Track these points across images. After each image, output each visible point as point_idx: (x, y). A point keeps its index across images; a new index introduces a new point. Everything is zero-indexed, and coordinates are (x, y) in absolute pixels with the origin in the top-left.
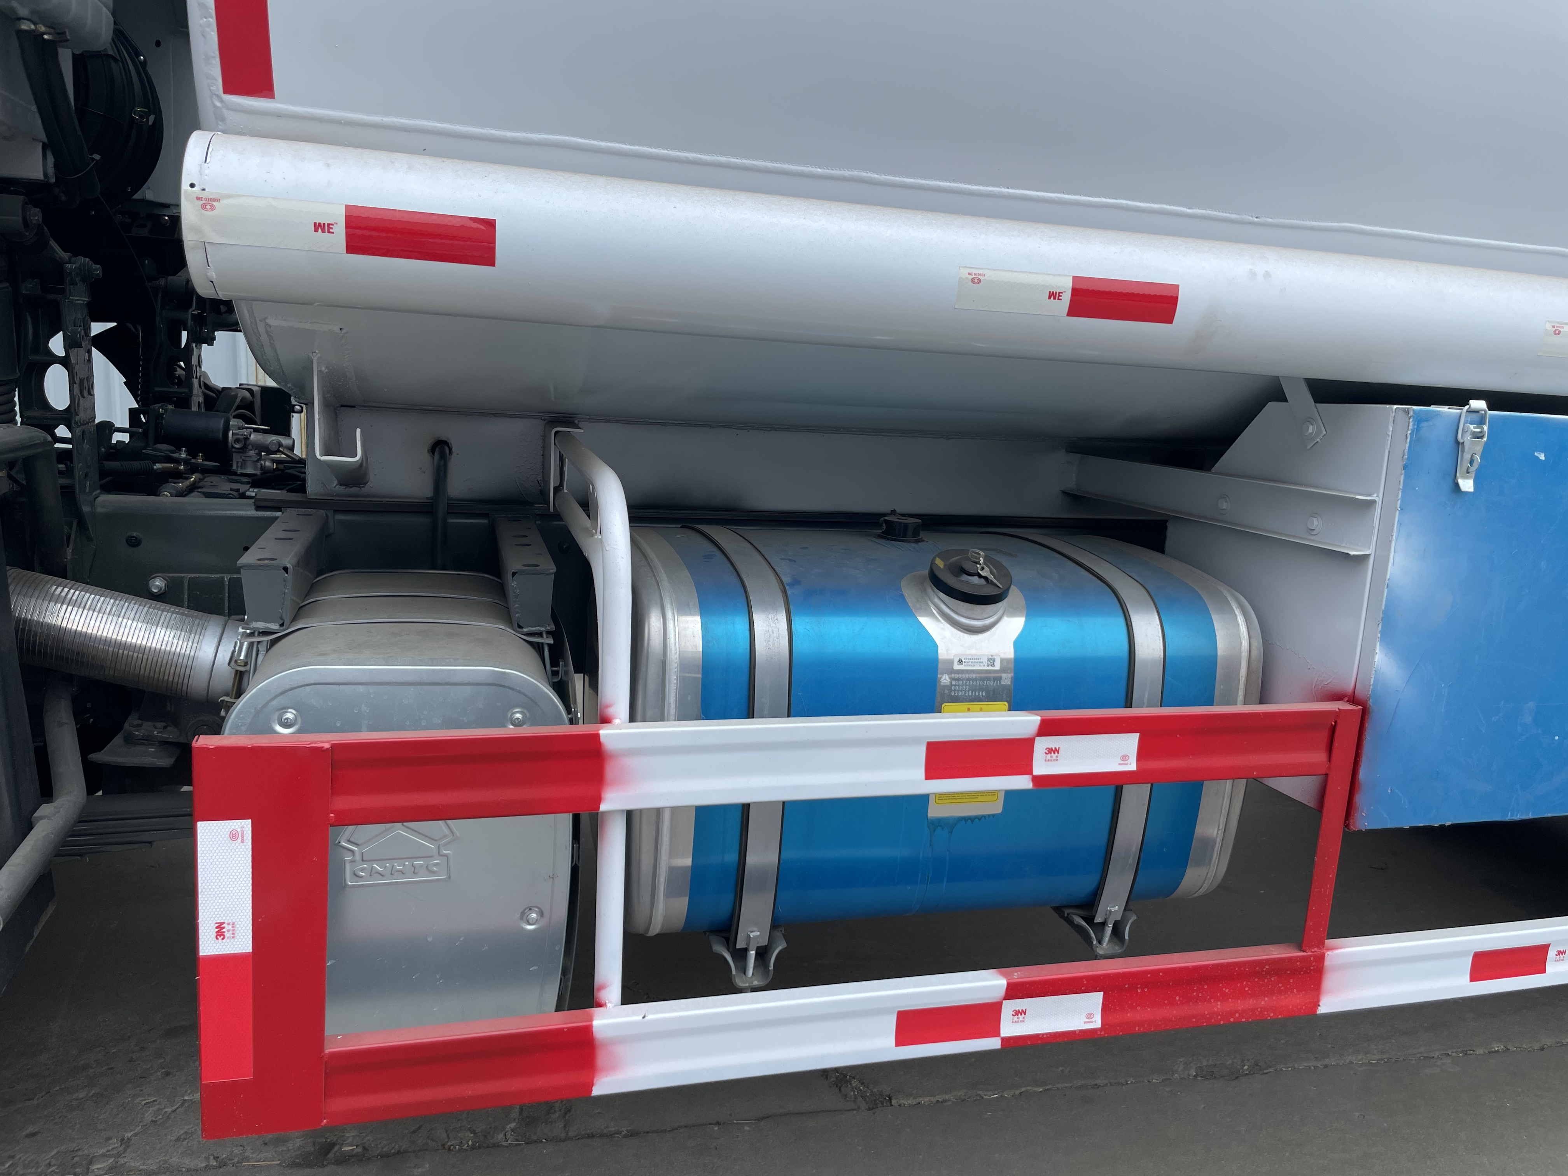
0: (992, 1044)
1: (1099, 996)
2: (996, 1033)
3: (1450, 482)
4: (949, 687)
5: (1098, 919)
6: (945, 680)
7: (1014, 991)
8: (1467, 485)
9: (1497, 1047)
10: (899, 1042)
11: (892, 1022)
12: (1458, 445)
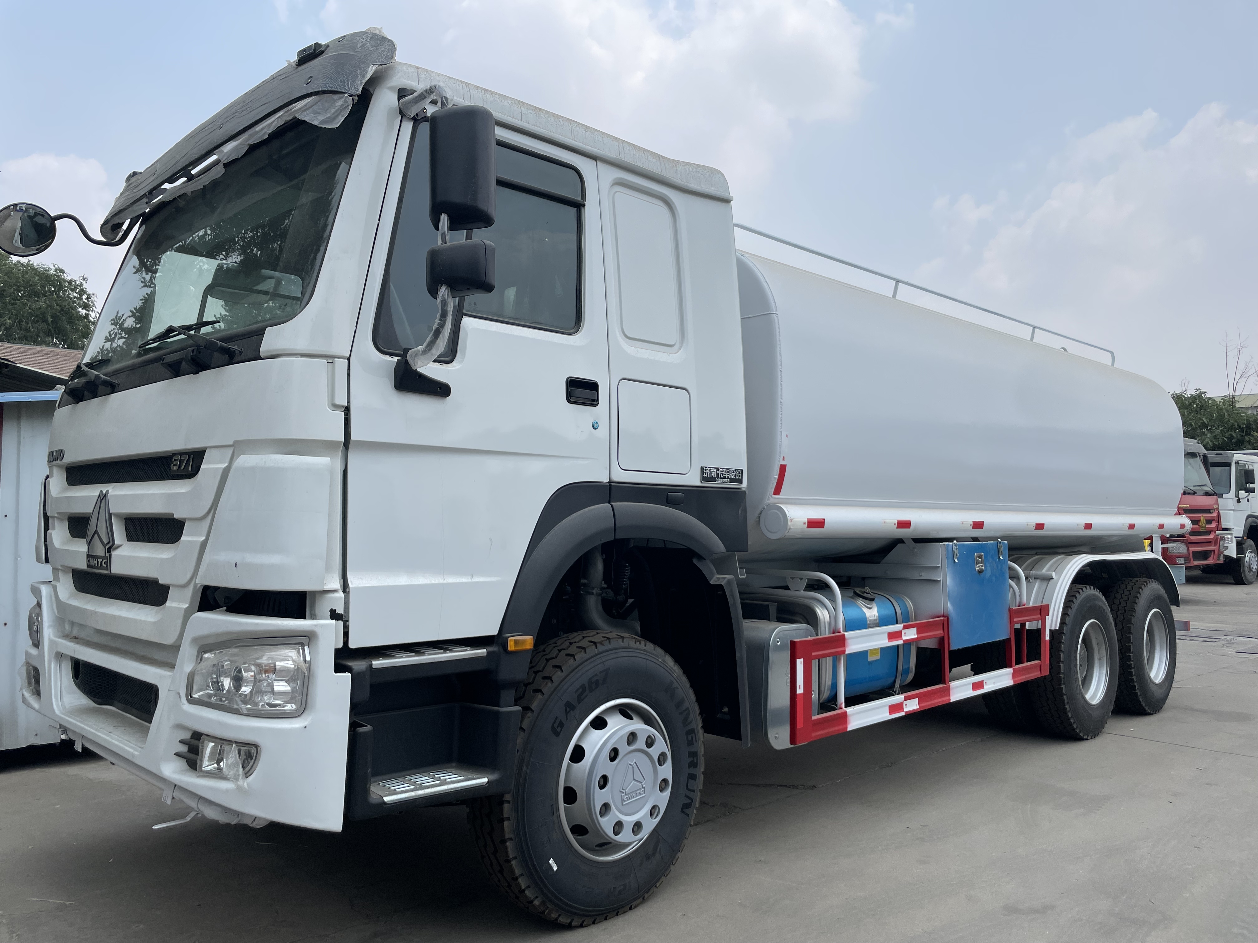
0: (903, 714)
1: (917, 699)
2: (903, 711)
3: (953, 561)
4: (869, 624)
5: (895, 690)
6: (868, 622)
7: (906, 699)
8: (956, 561)
9: (944, 749)
10: (890, 714)
11: (888, 708)
12: (953, 551)
